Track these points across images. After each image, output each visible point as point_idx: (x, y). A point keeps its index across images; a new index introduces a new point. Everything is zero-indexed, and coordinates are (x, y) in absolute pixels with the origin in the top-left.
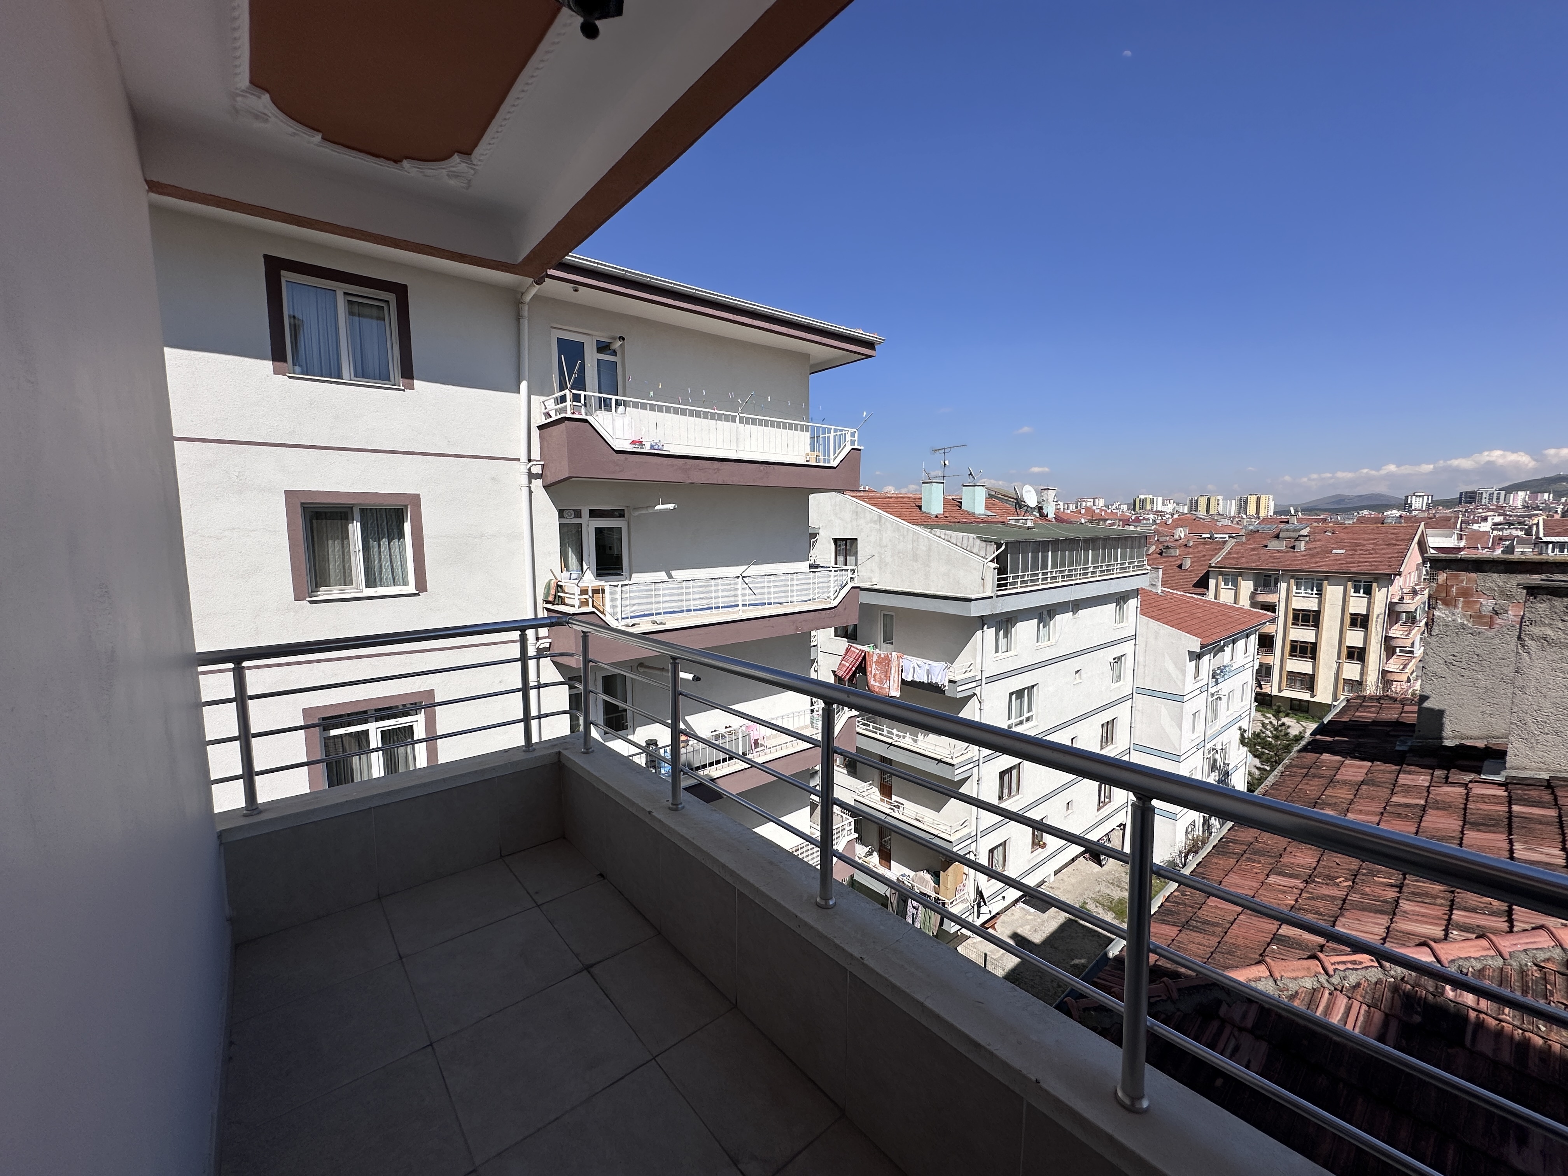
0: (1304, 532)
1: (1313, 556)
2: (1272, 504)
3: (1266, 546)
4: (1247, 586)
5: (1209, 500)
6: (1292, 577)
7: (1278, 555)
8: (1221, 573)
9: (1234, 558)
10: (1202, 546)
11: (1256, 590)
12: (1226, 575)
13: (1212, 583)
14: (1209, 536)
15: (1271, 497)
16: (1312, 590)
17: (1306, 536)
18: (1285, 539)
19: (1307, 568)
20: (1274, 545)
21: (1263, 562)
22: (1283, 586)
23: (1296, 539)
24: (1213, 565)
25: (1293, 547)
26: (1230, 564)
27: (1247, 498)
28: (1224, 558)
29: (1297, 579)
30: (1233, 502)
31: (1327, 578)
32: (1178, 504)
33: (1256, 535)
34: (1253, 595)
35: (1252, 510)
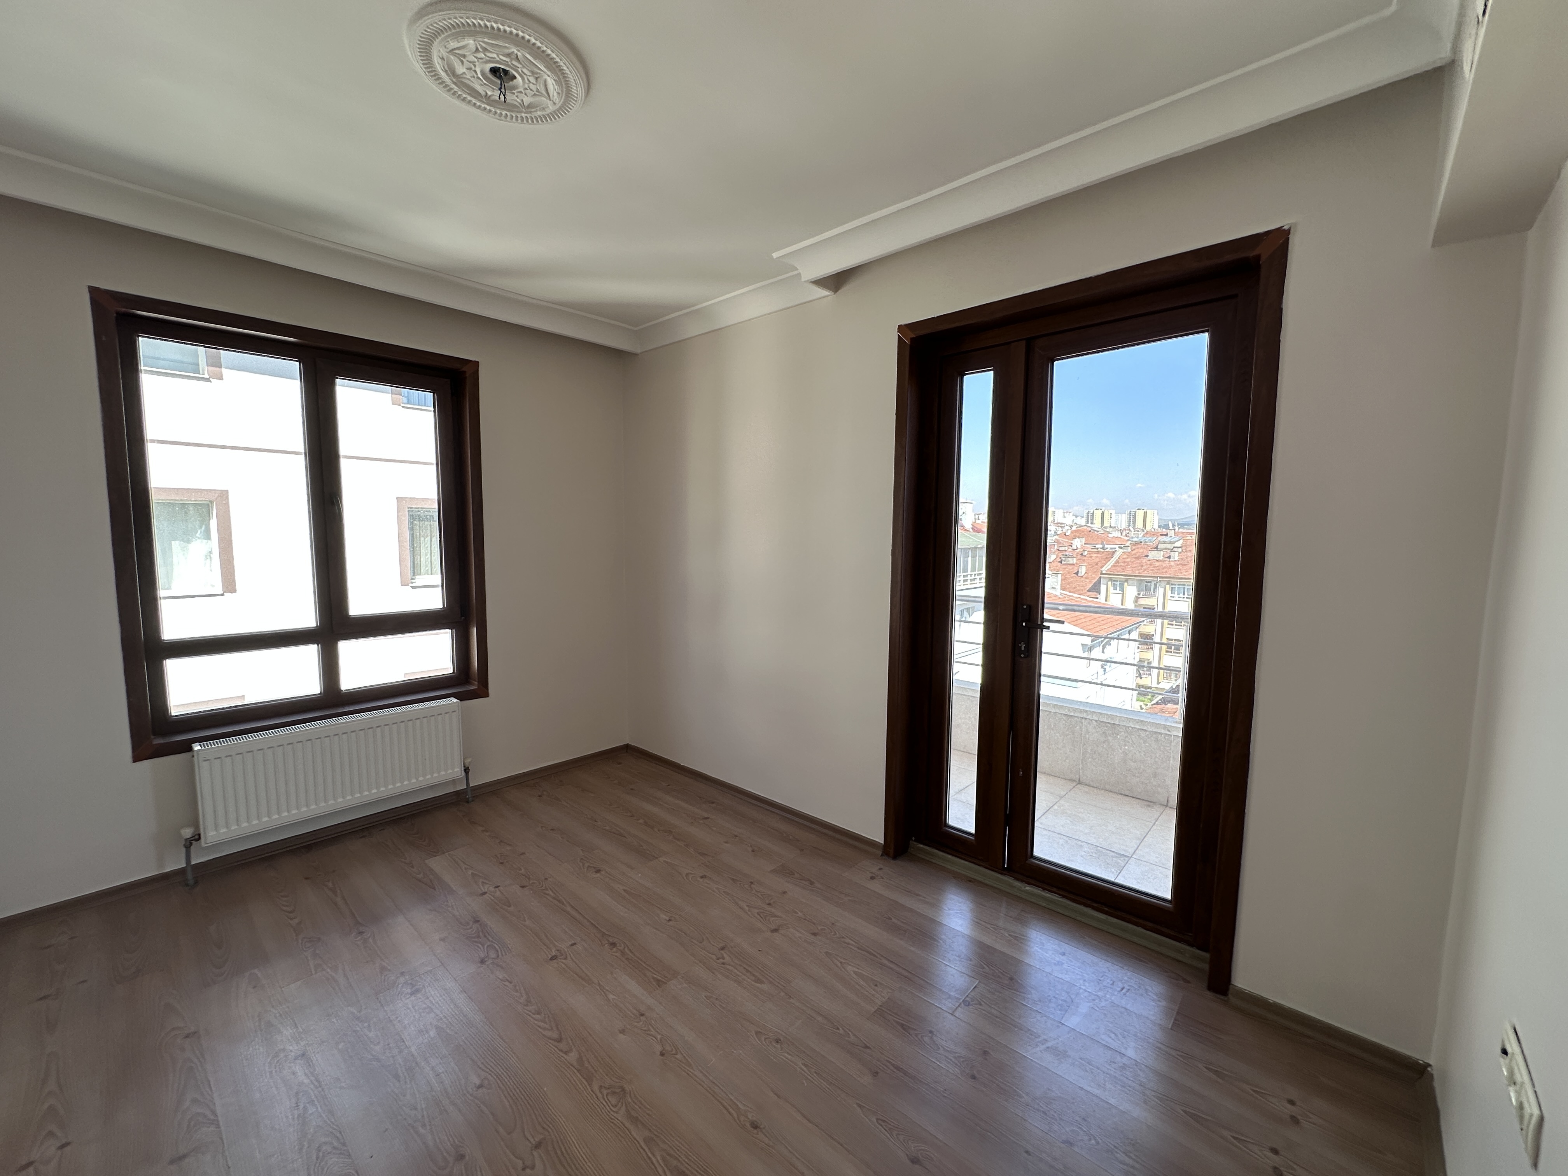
0: (1178, 544)
1: (1185, 565)
2: (1156, 518)
3: (1147, 556)
4: (1131, 591)
5: (1103, 513)
6: (1168, 583)
7: (1157, 564)
8: (1111, 579)
9: (1121, 566)
10: (1096, 555)
11: (1139, 594)
12: (1114, 581)
13: (1103, 588)
14: (1101, 546)
15: (1156, 512)
16: (1184, 595)
17: (1180, 547)
18: (1162, 550)
19: (1180, 576)
20: (1153, 555)
21: (1145, 570)
22: (1160, 591)
23: (1172, 550)
24: (1104, 572)
25: (1169, 557)
26: (1118, 571)
27: (1136, 512)
28: (1113, 566)
29: (1172, 584)
30: (1124, 515)
32: (1076, 517)
33: (1139, 546)
34: (1137, 598)
35: (1139, 523)
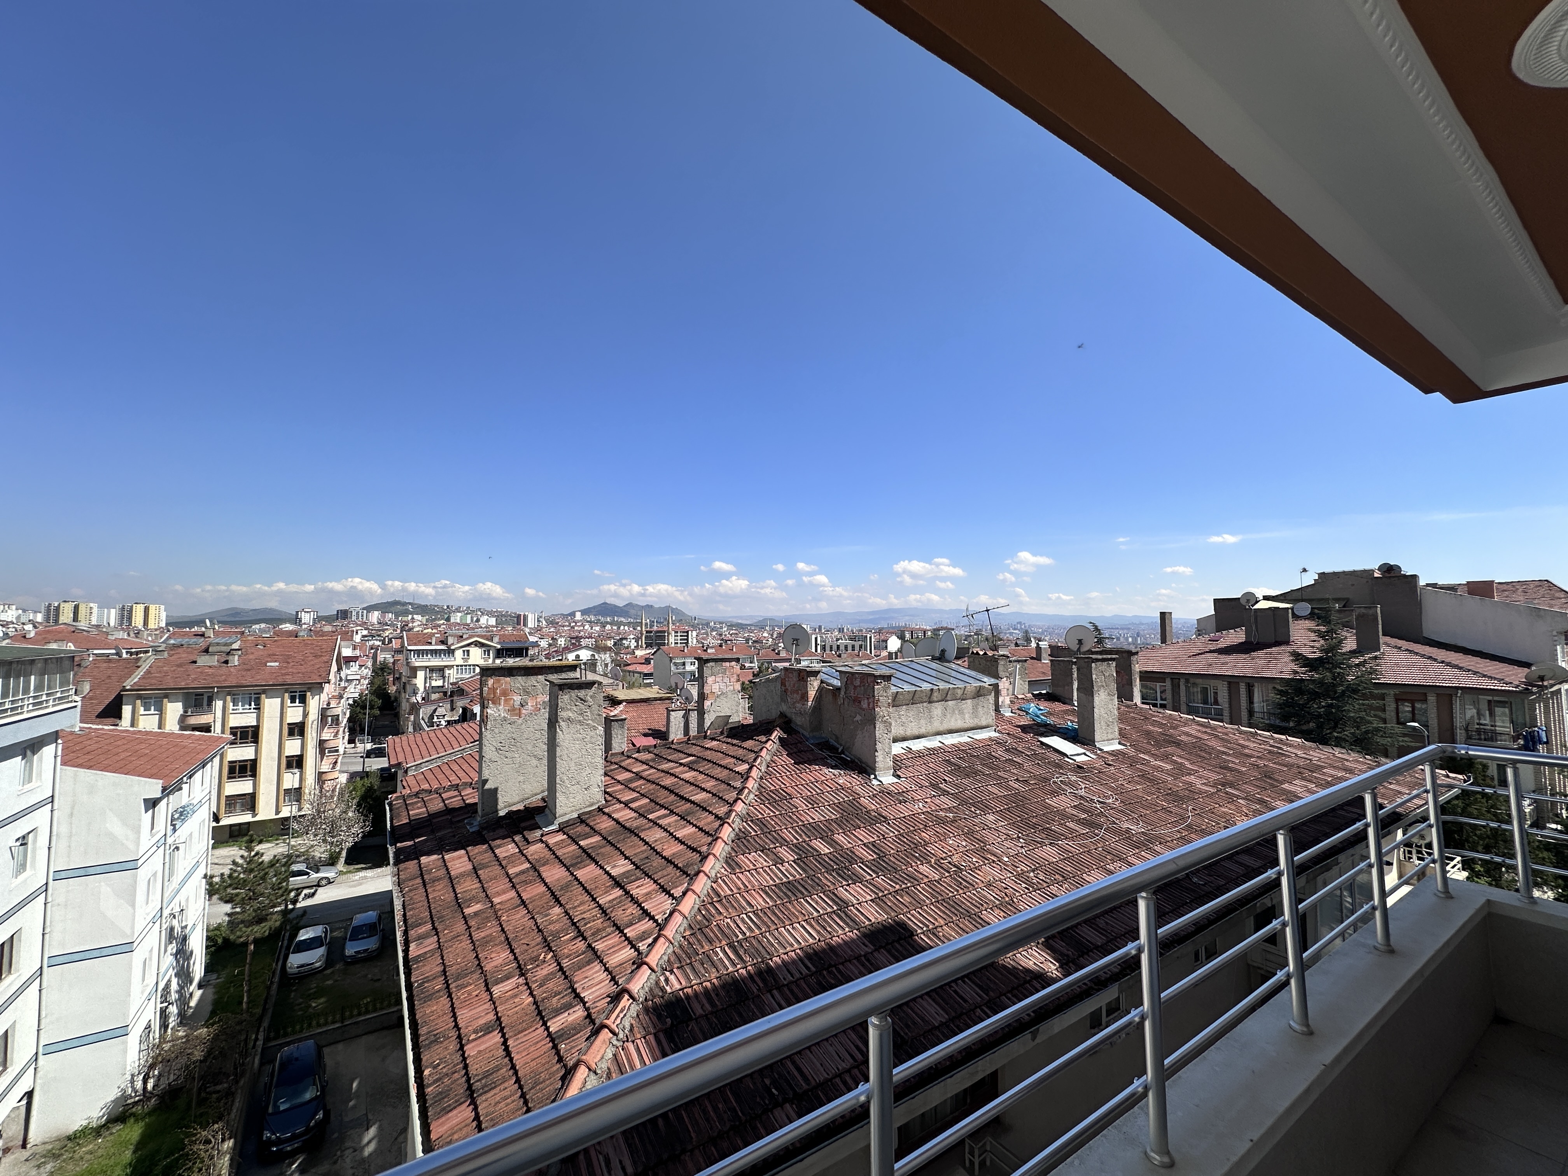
0: (236, 646)
1: (249, 670)
2: (163, 615)
3: (195, 662)
4: (174, 710)
5: (76, 608)
6: (229, 694)
7: (210, 671)
8: (139, 697)
9: (156, 677)
10: (105, 665)
11: (186, 712)
12: (145, 698)
13: (127, 710)
14: (114, 651)
15: (162, 607)
16: (250, 705)
17: (238, 650)
18: (213, 654)
19: (244, 683)
20: (203, 661)
21: (195, 679)
22: (219, 704)
23: (228, 653)
24: (128, 688)
25: (226, 662)
26: (151, 685)
27: (132, 607)
28: (143, 678)
29: (234, 695)
30: (113, 611)
31: (264, 692)
32: (24, 611)
33: (180, 650)
34: (183, 719)
35: (138, 620)
